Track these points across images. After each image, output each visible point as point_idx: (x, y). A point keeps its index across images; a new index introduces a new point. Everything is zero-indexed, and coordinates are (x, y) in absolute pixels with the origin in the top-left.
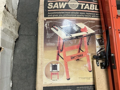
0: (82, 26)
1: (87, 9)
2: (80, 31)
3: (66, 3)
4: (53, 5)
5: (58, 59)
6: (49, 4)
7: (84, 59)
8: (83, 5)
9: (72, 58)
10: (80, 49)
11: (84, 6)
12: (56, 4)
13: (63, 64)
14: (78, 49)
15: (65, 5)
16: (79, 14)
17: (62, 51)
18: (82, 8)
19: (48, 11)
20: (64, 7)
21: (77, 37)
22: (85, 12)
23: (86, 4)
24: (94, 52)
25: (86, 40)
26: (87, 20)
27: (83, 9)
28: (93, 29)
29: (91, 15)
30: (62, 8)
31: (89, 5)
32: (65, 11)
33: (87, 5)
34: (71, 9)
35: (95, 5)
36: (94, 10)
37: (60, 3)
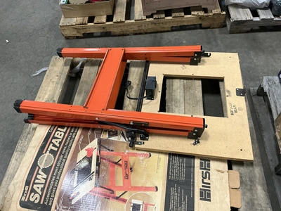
1: (60, 143)
2: (89, 159)
3: (40, 172)
4: (36, 192)
5: (124, 201)
6: (32, 200)
7: (131, 160)
8: (51, 147)
9: (127, 177)
10: (116, 163)
11: (54, 145)
12: (35, 187)
13: (134, 193)
14: (116, 166)
15: (42, 173)
16: (64, 155)
17: (113, 192)
18: (56, 149)
19: (41, 203)
20: (45, 176)
21: (98, 164)
22: (64, 145)
23: (51, 142)
24: (125, 145)
25: (104, 152)
26: (77, 145)
27: (59, 148)
29: (71, 138)
30: (46, 179)
31: (54, 138)
32: (53, 175)
33: (54, 141)
34: (52, 165)
35: (57, 130)
36: (65, 133)
37: (36, 181)
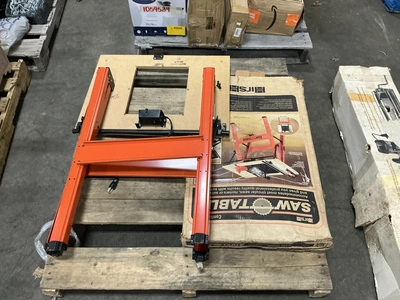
0: (245, 174)
1: (236, 199)
2: (249, 168)
3: (277, 208)
4: (300, 207)
5: (282, 137)
7: (240, 136)
8: (244, 206)
9: (260, 137)
10: (248, 147)
11: (241, 204)
12: (295, 209)
13: (273, 131)
14: (251, 146)
15: (278, 206)
16: (251, 190)
17: (277, 145)
18: (245, 201)
21: (253, 160)
22: (239, 194)
23: (237, 209)
24: (226, 143)
25: (238, 156)
26: (237, 182)
27: (243, 199)
28: (225, 170)
29: (227, 191)
31: (230, 208)
32: (277, 195)
33: (234, 207)
34: (268, 199)
35: (218, 209)
36: (220, 199)
37: (289, 208)
